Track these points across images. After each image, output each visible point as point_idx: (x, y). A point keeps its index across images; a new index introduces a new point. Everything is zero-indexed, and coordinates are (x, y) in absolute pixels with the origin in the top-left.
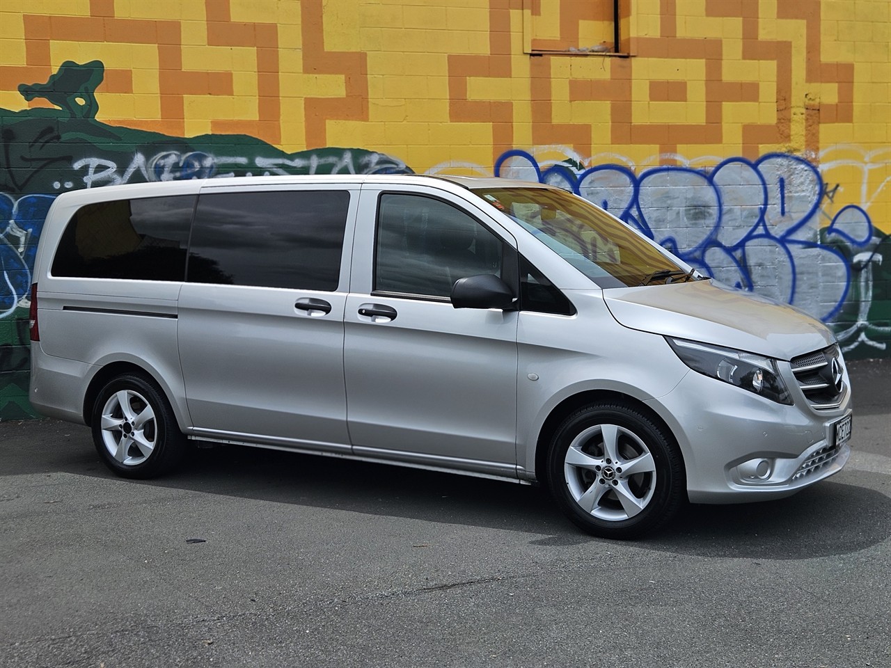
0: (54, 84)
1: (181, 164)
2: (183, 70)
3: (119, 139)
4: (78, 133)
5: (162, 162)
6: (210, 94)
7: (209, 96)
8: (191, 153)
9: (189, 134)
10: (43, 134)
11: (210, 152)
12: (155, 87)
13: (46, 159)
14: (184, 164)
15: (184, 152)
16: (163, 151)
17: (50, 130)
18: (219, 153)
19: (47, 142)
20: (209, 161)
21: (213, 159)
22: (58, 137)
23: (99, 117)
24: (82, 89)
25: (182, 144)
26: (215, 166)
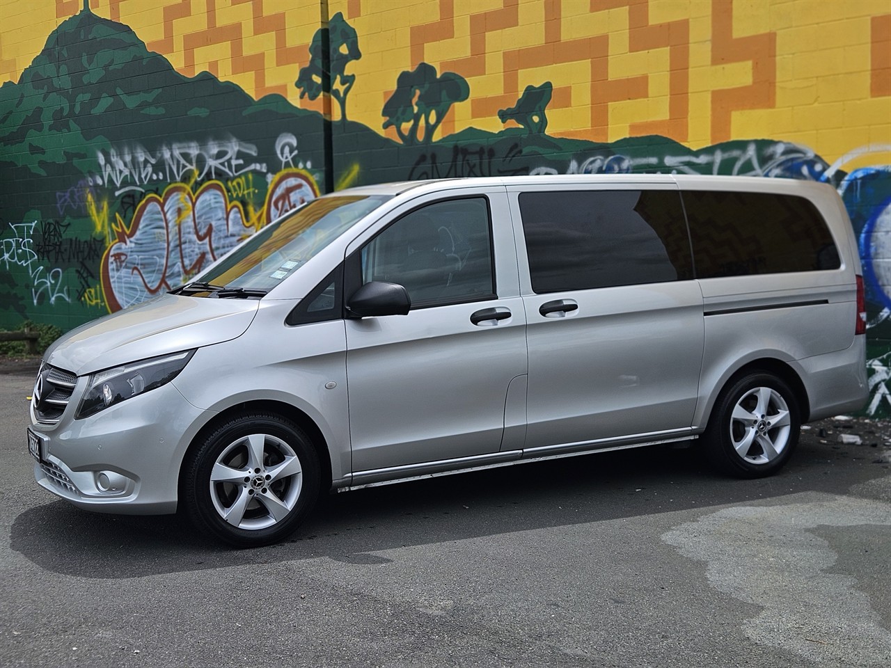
0: (519, 107)
1: (604, 168)
2: (609, 80)
3: (560, 149)
4: (533, 147)
5: (590, 167)
6: (629, 99)
7: (628, 101)
8: (612, 157)
9: (612, 140)
10: (511, 150)
11: (627, 154)
12: (586, 98)
13: (512, 171)
14: (606, 168)
15: (607, 157)
16: (591, 156)
17: (516, 146)
18: (634, 155)
19: (513, 156)
20: (625, 164)
21: (629, 161)
22: (521, 152)
23: (548, 132)
24: (537, 108)
25: (605, 149)
26: (630, 168)
